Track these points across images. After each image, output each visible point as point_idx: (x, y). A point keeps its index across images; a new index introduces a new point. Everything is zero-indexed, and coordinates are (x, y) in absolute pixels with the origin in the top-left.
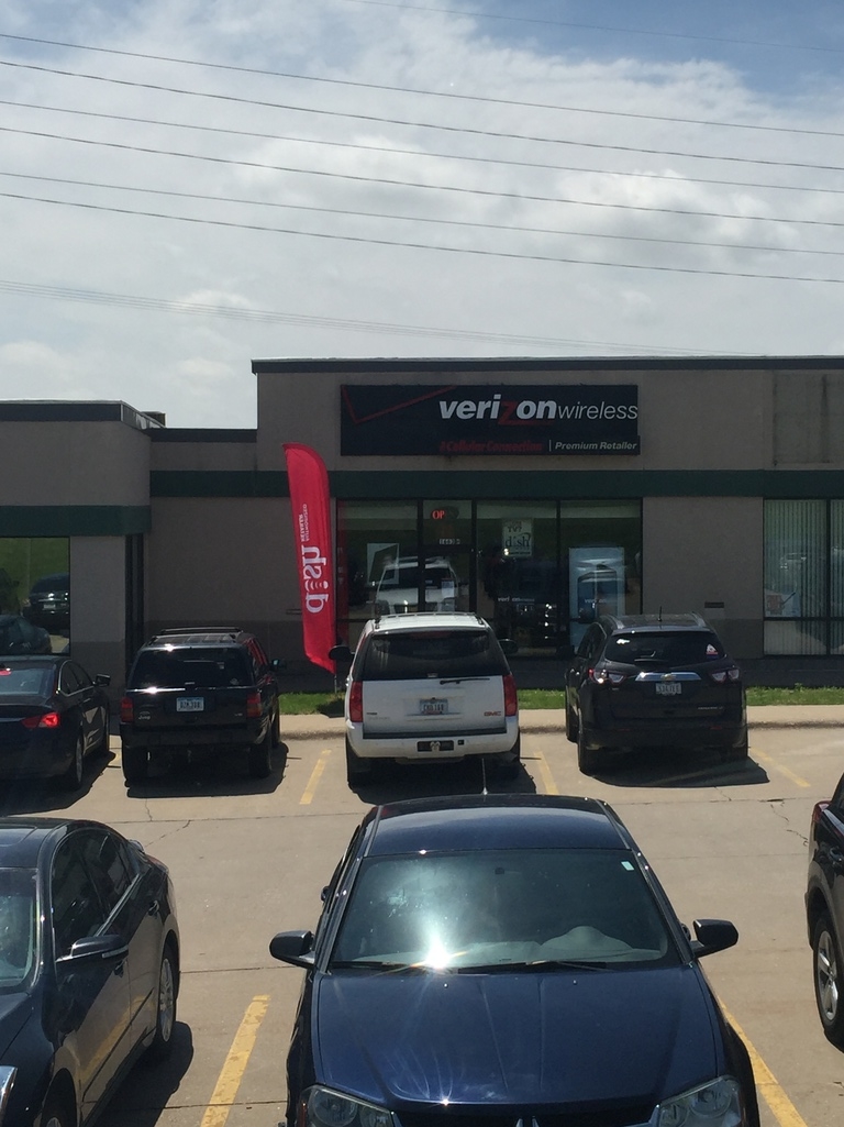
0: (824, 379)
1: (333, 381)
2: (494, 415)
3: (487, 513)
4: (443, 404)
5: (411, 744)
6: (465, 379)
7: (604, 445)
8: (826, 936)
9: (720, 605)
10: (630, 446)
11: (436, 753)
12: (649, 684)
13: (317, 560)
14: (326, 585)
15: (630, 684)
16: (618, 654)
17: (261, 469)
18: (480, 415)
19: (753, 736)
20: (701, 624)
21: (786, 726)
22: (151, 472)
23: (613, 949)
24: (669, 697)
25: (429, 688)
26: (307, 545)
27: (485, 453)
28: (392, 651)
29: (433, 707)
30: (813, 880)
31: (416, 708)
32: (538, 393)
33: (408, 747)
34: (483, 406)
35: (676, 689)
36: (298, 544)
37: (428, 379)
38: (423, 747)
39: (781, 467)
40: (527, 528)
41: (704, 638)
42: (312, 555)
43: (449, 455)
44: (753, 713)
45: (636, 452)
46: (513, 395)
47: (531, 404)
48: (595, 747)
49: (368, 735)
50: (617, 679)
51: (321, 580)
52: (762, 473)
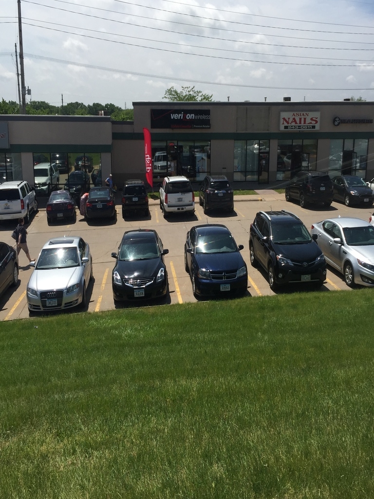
0: (247, 108)
1: (149, 108)
2: (182, 118)
3: (180, 144)
4: (172, 115)
5: (176, 208)
6: (176, 108)
7: (204, 126)
8: (252, 248)
9: (225, 168)
10: (209, 126)
11: (181, 210)
12: (217, 193)
13: (149, 158)
14: (151, 165)
15: (214, 193)
16: (212, 186)
17: (135, 132)
18: (179, 118)
19: (235, 204)
20: (226, 179)
21: (239, 201)
22: (112, 133)
23: (229, 250)
24: (221, 196)
25: (179, 195)
26: (147, 154)
27: (180, 128)
28: (173, 187)
29: (180, 200)
30: (250, 238)
31: (177, 200)
32: (190, 112)
33: (175, 209)
34: (180, 115)
35: (222, 195)
36: (145, 154)
37: (168, 108)
38: (178, 209)
39: (238, 132)
40: (188, 148)
41: (226, 182)
42: (148, 157)
43: (173, 129)
44: (235, 198)
45: (210, 128)
46: (186, 112)
47: (189, 115)
48: (207, 208)
49: (169, 207)
50: (212, 193)
51: (149, 164)
52: (234, 133)
